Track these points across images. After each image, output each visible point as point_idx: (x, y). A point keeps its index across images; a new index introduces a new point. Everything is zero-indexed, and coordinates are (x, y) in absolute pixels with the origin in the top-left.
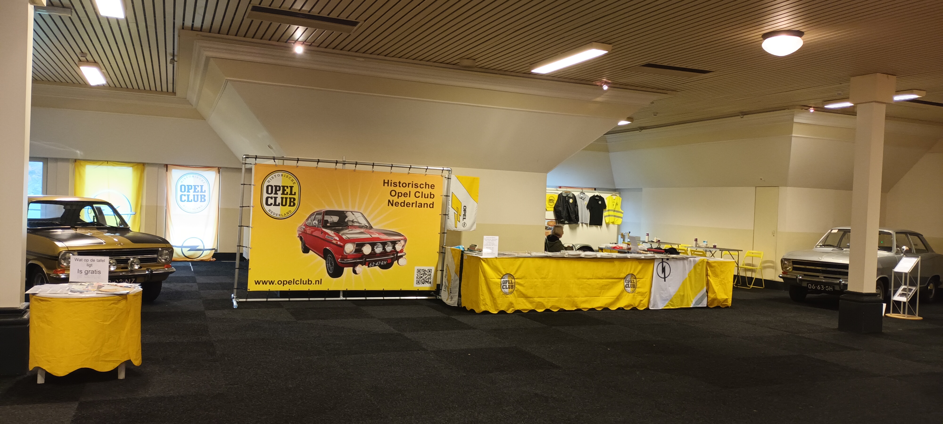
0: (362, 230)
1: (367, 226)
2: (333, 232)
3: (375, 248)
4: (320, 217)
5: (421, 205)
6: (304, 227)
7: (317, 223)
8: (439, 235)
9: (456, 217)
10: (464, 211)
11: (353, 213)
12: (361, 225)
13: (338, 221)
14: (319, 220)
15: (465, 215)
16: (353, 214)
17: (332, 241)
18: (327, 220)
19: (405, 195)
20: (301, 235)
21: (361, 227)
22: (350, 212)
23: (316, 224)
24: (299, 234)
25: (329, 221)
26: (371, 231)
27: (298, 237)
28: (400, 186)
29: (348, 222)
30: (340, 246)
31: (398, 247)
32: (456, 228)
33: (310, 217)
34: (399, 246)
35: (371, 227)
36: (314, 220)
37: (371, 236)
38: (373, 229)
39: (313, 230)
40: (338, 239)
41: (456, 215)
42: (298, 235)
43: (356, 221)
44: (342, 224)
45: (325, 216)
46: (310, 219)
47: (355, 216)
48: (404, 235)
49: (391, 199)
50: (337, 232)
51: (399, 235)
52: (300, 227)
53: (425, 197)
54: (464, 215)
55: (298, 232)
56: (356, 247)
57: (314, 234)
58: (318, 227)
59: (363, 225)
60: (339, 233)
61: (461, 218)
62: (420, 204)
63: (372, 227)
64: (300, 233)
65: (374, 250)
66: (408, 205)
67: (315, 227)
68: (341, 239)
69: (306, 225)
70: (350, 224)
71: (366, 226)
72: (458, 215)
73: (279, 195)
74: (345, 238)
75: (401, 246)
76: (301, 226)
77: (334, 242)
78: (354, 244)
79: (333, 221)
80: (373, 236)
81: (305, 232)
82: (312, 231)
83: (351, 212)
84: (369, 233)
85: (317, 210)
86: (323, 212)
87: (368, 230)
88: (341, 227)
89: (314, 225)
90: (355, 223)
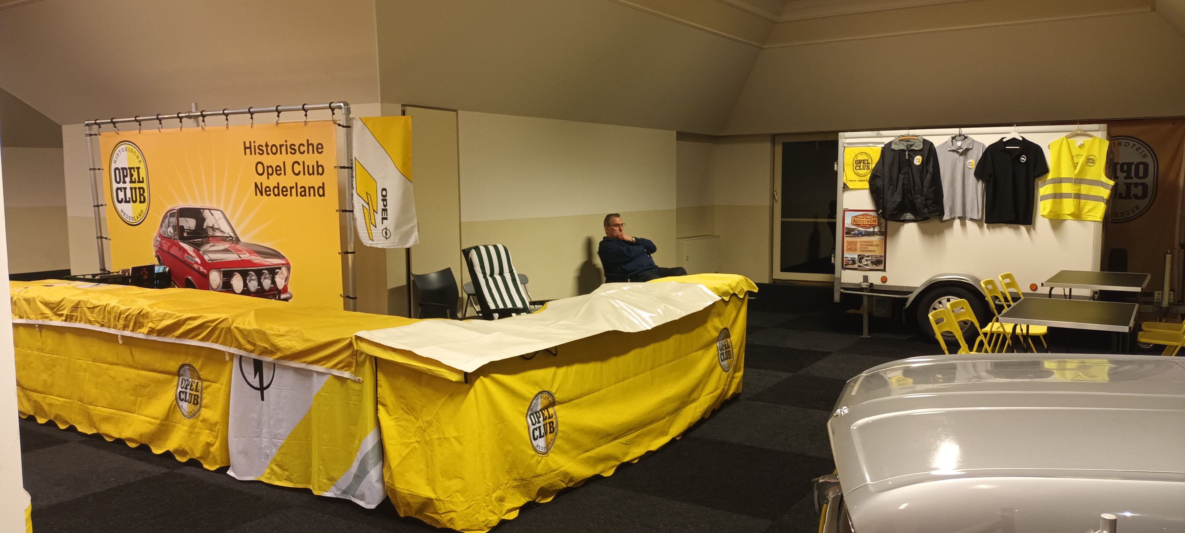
0: (226, 245)
2: (192, 248)
3: (247, 282)
4: (174, 221)
5: (305, 191)
6: (159, 240)
7: (172, 231)
8: (340, 256)
11: (211, 211)
12: (225, 235)
13: (195, 228)
14: (173, 226)
16: (213, 214)
17: (193, 264)
18: (183, 227)
19: (278, 170)
20: (158, 254)
21: (224, 239)
22: (208, 211)
23: (172, 234)
24: (156, 252)
25: (185, 228)
26: (238, 247)
27: (156, 256)
28: (268, 154)
29: (209, 229)
30: (201, 273)
31: (280, 282)
32: (372, 242)
33: (164, 221)
34: (280, 279)
35: (238, 240)
36: (169, 226)
37: (240, 257)
38: (240, 243)
39: (169, 244)
40: (198, 261)
43: (218, 227)
44: (201, 234)
45: (180, 219)
46: (164, 225)
47: (216, 219)
48: (286, 257)
49: (259, 179)
50: (197, 246)
52: (154, 240)
53: (308, 173)
55: (155, 247)
56: (223, 277)
57: (171, 251)
58: (175, 239)
60: (200, 251)
62: (303, 189)
63: (238, 238)
64: (157, 249)
65: (248, 285)
66: (284, 191)
67: (171, 238)
68: (204, 263)
69: (161, 236)
70: (210, 233)
73: (128, 184)
74: (208, 261)
75: (283, 278)
76: (156, 236)
77: (196, 266)
78: (222, 272)
79: (189, 227)
80: (245, 257)
81: (160, 248)
82: (168, 247)
83: (209, 210)
84: (237, 251)
85: (169, 208)
86: (176, 211)
87: (235, 244)
88: (200, 240)
89: (170, 236)
90: (216, 231)
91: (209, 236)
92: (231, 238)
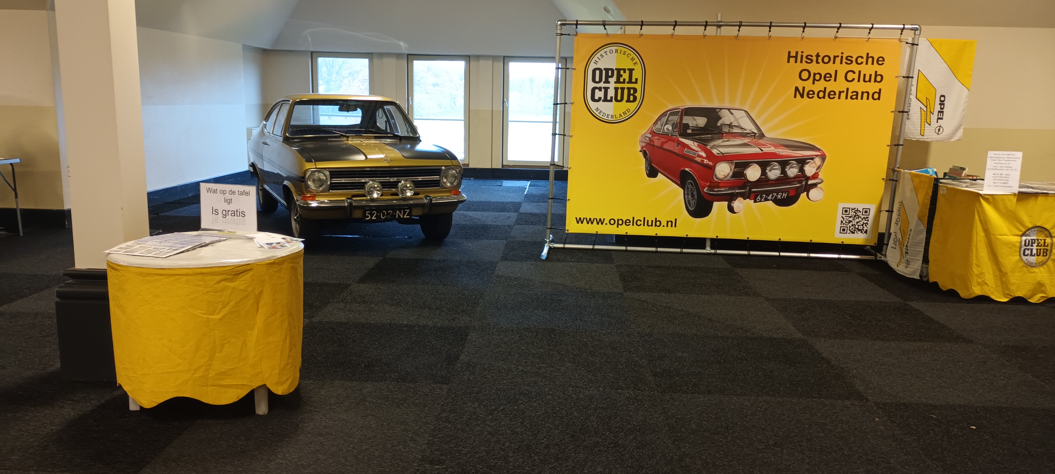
0: (746, 141)
1: (755, 134)
2: (696, 144)
3: (767, 171)
4: (675, 119)
5: (857, 95)
6: (650, 136)
7: (670, 128)
8: (888, 148)
9: (923, 115)
10: (940, 104)
11: (731, 110)
12: (745, 132)
13: (705, 126)
14: (674, 124)
15: (943, 112)
16: (732, 114)
17: (695, 157)
18: (687, 125)
19: (827, 78)
20: (645, 149)
21: (743, 135)
22: (727, 110)
23: (669, 130)
24: (642, 147)
25: (690, 125)
26: (761, 141)
27: (641, 151)
28: (817, 62)
29: (723, 127)
30: (707, 166)
31: (809, 170)
32: (922, 137)
33: (660, 119)
34: (810, 168)
35: (762, 136)
36: (666, 124)
37: (762, 150)
38: (765, 139)
39: (663, 140)
40: (704, 155)
41: (923, 112)
42: (640, 149)
43: (737, 125)
44: (714, 131)
45: (685, 117)
46: (659, 122)
47: (735, 117)
48: (822, 149)
49: (800, 85)
50: (703, 143)
51: (813, 148)
52: (644, 136)
53: (864, 81)
54: (939, 112)
55: (641, 143)
56: (735, 168)
57: (666, 146)
58: (672, 135)
59: (748, 131)
60: (706, 145)
61: (934, 117)
62: (855, 93)
63: (763, 134)
64: (644, 144)
65: (767, 173)
66: (832, 95)
67: (668, 135)
68: (710, 155)
69: (653, 133)
70: (726, 129)
71: (753, 133)
72: (929, 113)
73: (612, 84)
74: (716, 154)
75: (814, 167)
76: (646, 133)
77: (698, 159)
78: (732, 163)
79: (697, 125)
80: (766, 150)
81: (652, 143)
82: (662, 142)
83: (729, 109)
84: (758, 145)
85: (671, 107)
86: (680, 110)
87: (757, 139)
88: (710, 136)
89: (667, 132)
90: (734, 128)
91: (723, 132)
92: (753, 134)
